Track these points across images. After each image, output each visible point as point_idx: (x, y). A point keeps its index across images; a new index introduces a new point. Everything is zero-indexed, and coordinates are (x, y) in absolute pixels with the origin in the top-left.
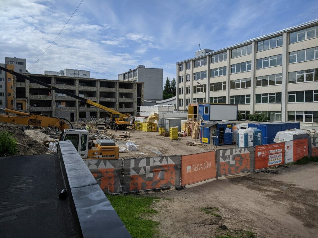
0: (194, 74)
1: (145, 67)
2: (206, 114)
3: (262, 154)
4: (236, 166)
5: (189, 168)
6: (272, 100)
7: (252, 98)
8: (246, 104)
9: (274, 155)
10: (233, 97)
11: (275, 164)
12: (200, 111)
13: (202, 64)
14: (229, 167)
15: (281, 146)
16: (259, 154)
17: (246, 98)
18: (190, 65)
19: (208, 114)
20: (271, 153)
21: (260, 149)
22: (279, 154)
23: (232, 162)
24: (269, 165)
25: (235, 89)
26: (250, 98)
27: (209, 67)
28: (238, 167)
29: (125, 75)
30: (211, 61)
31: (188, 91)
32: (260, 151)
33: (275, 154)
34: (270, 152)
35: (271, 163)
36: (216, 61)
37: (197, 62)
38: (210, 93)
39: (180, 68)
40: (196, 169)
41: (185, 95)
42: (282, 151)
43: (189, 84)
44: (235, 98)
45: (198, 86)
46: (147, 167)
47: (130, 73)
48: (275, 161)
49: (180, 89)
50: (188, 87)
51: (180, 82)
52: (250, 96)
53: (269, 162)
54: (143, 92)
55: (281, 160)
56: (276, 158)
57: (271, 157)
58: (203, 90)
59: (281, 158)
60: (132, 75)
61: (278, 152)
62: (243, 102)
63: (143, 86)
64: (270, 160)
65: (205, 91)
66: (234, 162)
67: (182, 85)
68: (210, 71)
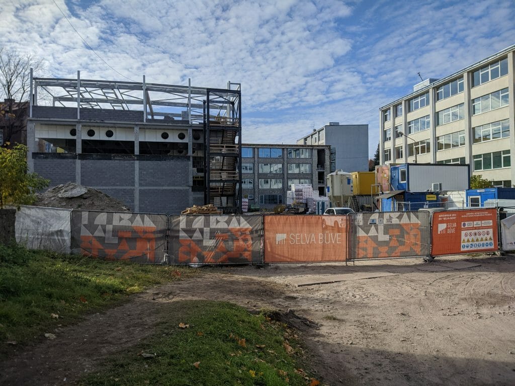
0: (409, 123)
1: (340, 124)
2: (402, 182)
3: (447, 229)
4: (391, 244)
5: (280, 237)
7: (513, 155)
8: (503, 168)
9: (473, 231)
10: (479, 156)
11: (476, 249)
12: (393, 177)
13: (422, 105)
14: (376, 246)
15: (489, 215)
16: (442, 227)
17: (504, 157)
18: (401, 108)
19: (405, 182)
20: (466, 226)
21: (444, 219)
22: (486, 230)
23: (383, 237)
24: (462, 249)
25: (482, 142)
26: (510, 156)
27: (434, 107)
28: (395, 248)
29: (306, 140)
30: (437, 98)
31: (399, 154)
32: (442, 222)
33: (476, 228)
34: (464, 225)
35: (467, 247)
36: (447, 95)
37: (414, 102)
38: (437, 153)
39: (386, 116)
40: (299, 241)
41: (395, 161)
42: (491, 224)
43: (400, 142)
44: (482, 159)
45: (417, 143)
46: (205, 229)
47: (314, 136)
48: (477, 243)
49: (385, 151)
50: (399, 147)
51: (385, 139)
52: (510, 153)
53: (462, 244)
54: (327, 162)
55: (493, 242)
56: (477, 236)
57: (466, 235)
58: (425, 149)
59: (490, 239)
60: (316, 138)
61: (483, 225)
62: (497, 165)
63: (327, 152)
64: (464, 240)
65: (428, 151)
66: (386, 238)
67: (389, 145)
68: (436, 114)
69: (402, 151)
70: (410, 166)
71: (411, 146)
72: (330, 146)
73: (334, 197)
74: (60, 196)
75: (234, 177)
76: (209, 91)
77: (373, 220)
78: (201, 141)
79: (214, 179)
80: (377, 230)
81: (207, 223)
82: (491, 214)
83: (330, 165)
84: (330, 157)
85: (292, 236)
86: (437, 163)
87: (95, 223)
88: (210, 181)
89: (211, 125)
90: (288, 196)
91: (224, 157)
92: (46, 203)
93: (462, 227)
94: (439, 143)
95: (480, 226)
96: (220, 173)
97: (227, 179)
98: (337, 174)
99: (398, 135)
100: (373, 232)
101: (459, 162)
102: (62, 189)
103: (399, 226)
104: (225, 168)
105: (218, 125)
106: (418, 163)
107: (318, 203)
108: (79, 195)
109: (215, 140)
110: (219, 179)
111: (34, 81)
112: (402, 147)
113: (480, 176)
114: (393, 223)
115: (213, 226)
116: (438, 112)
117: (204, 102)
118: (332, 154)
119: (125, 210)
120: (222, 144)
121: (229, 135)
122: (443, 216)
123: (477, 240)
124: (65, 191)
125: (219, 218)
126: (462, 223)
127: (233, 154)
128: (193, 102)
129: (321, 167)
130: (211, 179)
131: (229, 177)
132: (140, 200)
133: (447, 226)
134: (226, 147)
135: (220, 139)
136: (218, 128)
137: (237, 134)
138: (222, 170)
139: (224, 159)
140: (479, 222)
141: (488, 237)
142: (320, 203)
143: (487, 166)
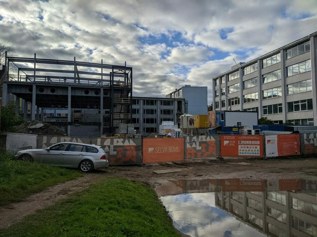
0: (229, 87)
1: (191, 86)
3: (229, 143)
4: (202, 151)
5: (151, 149)
6: (304, 107)
7: (283, 106)
8: (278, 113)
9: (246, 146)
10: (266, 107)
11: (248, 155)
12: (217, 118)
14: (195, 152)
15: (257, 138)
17: (279, 107)
19: (223, 121)
20: (242, 143)
22: (255, 146)
23: (199, 148)
24: (239, 154)
25: (267, 99)
26: (282, 107)
28: (205, 153)
29: (171, 95)
30: (243, 73)
31: (223, 105)
33: (248, 144)
35: (243, 153)
38: (244, 105)
39: (216, 82)
40: (160, 151)
41: (221, 108)
42: (259, 143)
43: (224, 98)
44: (267, 108)
45: (233, 99)
46: (111, 145)
47: (176, 93)
48: (249, 152)
49: (216, 103)
50: (223, 101)
51: (216, 96)
52: (282, 105)
53: (239, 152)
54: (183, 109)
55: (259, 152)
56: (249, 149)
57: (242, 147)
58: (237, 102)
59: (258, 150)
60: (177, 94)
61: (253, 143)
62: (276, 112)
63: (183, 102)
64: (240, 150)
65: (239, 103)
66: (200, 148)
67: (218, 99)
68: (243, 83)
69: (225, 103)
70: (226, 112)
71: (229, 100)
72: (185, 99)
73: (183, 129)
74: (29, 128)
75: (128, 117)
76: (113, 67)
77: (194, 140)
78: (108, 96)
79: (116, 118)
80: (196, 144)
81: (112, 143)
82: (259, 138)
83: (185, 110)
84: (185, 105)
85: (156, 149)
86: (243, 110)
87: (50, 143)
88: (113, 119)
89: (114, 86)
90: (160, 128)
91: (122, 105)
92: (21, 131)
93: (239, 143)
94: (244, 98)
95: (251, 143)
96: (120, 115)
97: (123, 118)
98: (185, 116)
99: (223, 94)
100: (194, 145)
101: (255, 110)
102: (30, 124)
103: (206, 142)
104: (123, 112)
105: (119, 87)
106: (232, 110)
107: (177, 132)
108: (39, 127)
109: (117, 95)
110: (119, 118)
111: (7, 58)
112: (224, 100)
113: (266, 118)
114: (203, 141)
115: (115, 144)
116: (244, 82)
117: (111, 73)
118: (186, 103)
119: (66, 136)
120: (121, 97)
121: (125, 92)
122: (227, 137)
123: (249, 151)
124: (31, 125)
125: (119, 140)
126: (239, 141)
127: (127, 103)
128: (104, 72)
129: (180, 111)
130: (114, 118)
131: (124, 117)
132: (71, 130)
133: (229, 142)
134: (124, 99)
135: (120, 95)
136: (119, 89)
137: (130, 92)
138: (120, 113)
139: (122, 107)
140: (250, 142)
141: (256, 150)
142: (178, 132)
143: (270, 112)
